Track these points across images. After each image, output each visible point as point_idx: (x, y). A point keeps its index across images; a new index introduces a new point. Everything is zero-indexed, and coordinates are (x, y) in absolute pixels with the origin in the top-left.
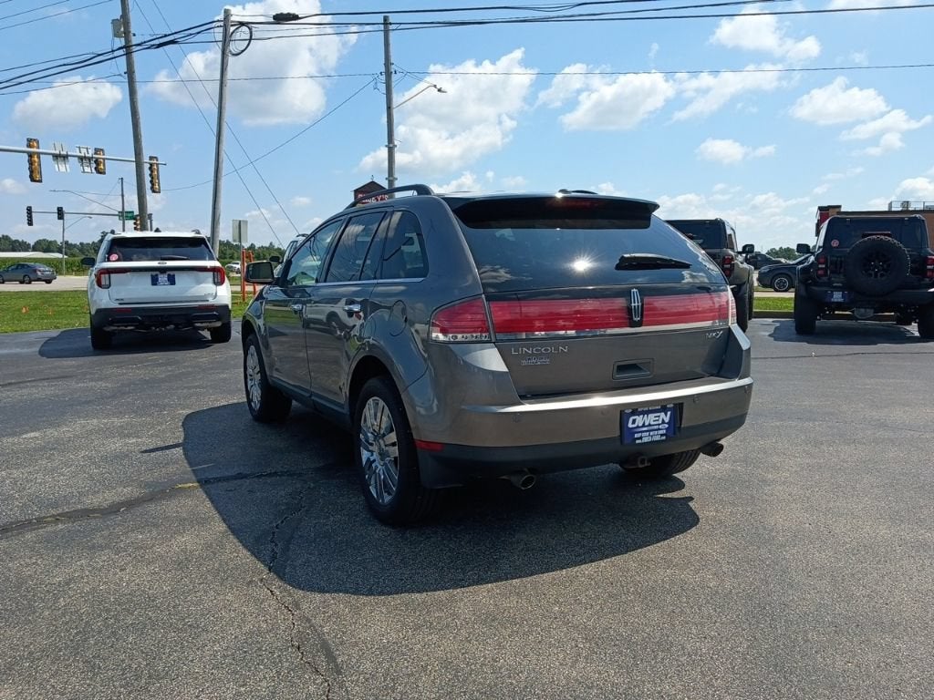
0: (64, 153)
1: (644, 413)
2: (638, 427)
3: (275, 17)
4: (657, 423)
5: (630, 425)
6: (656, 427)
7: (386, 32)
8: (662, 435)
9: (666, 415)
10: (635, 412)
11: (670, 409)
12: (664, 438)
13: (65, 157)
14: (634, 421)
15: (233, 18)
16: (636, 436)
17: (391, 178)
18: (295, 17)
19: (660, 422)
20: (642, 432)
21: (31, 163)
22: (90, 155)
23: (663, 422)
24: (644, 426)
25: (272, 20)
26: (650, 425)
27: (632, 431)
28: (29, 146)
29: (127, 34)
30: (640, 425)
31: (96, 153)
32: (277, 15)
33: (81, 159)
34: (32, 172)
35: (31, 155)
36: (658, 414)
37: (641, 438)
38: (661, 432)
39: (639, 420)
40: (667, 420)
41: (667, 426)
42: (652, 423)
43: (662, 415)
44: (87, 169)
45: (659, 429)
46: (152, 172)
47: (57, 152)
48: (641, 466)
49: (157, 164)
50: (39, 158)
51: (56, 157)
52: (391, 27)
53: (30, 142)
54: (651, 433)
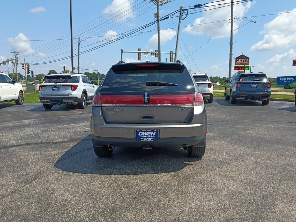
0: (147, 52)
1: (145, 132)
2: (142, 136)
3: (194, 6)
4: (150, 135)
5: (139, 135)
6: (149, 137)
7: (232, 5)
8: (151, 139)
9: (154, 133)
10: (141, 131)
11: (155, 131)
12: (152, 140)
13: (147, 53)
14: (141, 134)
15: (182, 8)
16: (141, 138)
17: (231, 54)
18: (201, 5)
19: (151, 135)
20: (144, 137)
21: (139, 55)
22: (154, 52)
23: (153, 135)
24: (145, 135)
25: (194, 7)
26: (147, 135)
27: (140, 137)
28: (139, 51)
29: (158, 17)
30: (143, 135)
31: (155, 52)
32: (195, 5)
33: (151, 53)
34: (139, 58)
35: (139, 53)
36: (151, 133)
37: (143, 139)
38: (152, 138)
39: (143, 134)
40: (154, 135)
41: (154, 137)
42: (148, 135)
43: (152, 133)
44: (153, 56)
45: (151, 137)
46: (171, 56)
47: (145, 52)
48: (146, 148)
49: (172, 54)
50: (141, 54)
51: (145, 53)
52: (234, 4)
53: (139, 50)
54: (147, 138)
